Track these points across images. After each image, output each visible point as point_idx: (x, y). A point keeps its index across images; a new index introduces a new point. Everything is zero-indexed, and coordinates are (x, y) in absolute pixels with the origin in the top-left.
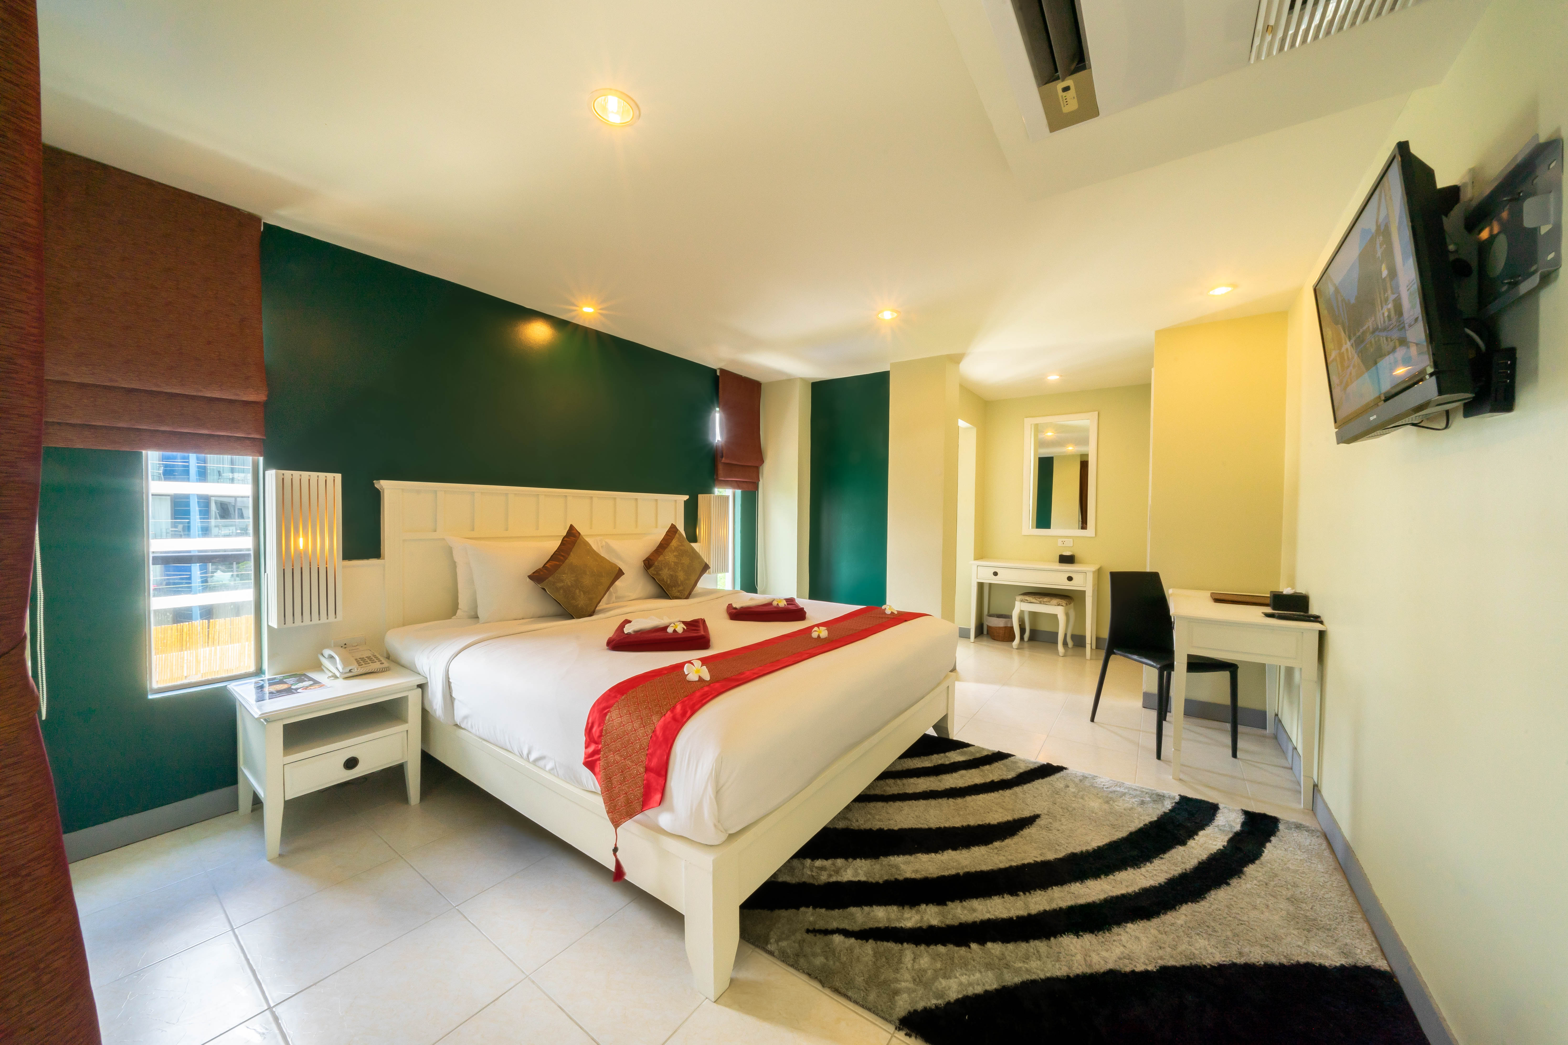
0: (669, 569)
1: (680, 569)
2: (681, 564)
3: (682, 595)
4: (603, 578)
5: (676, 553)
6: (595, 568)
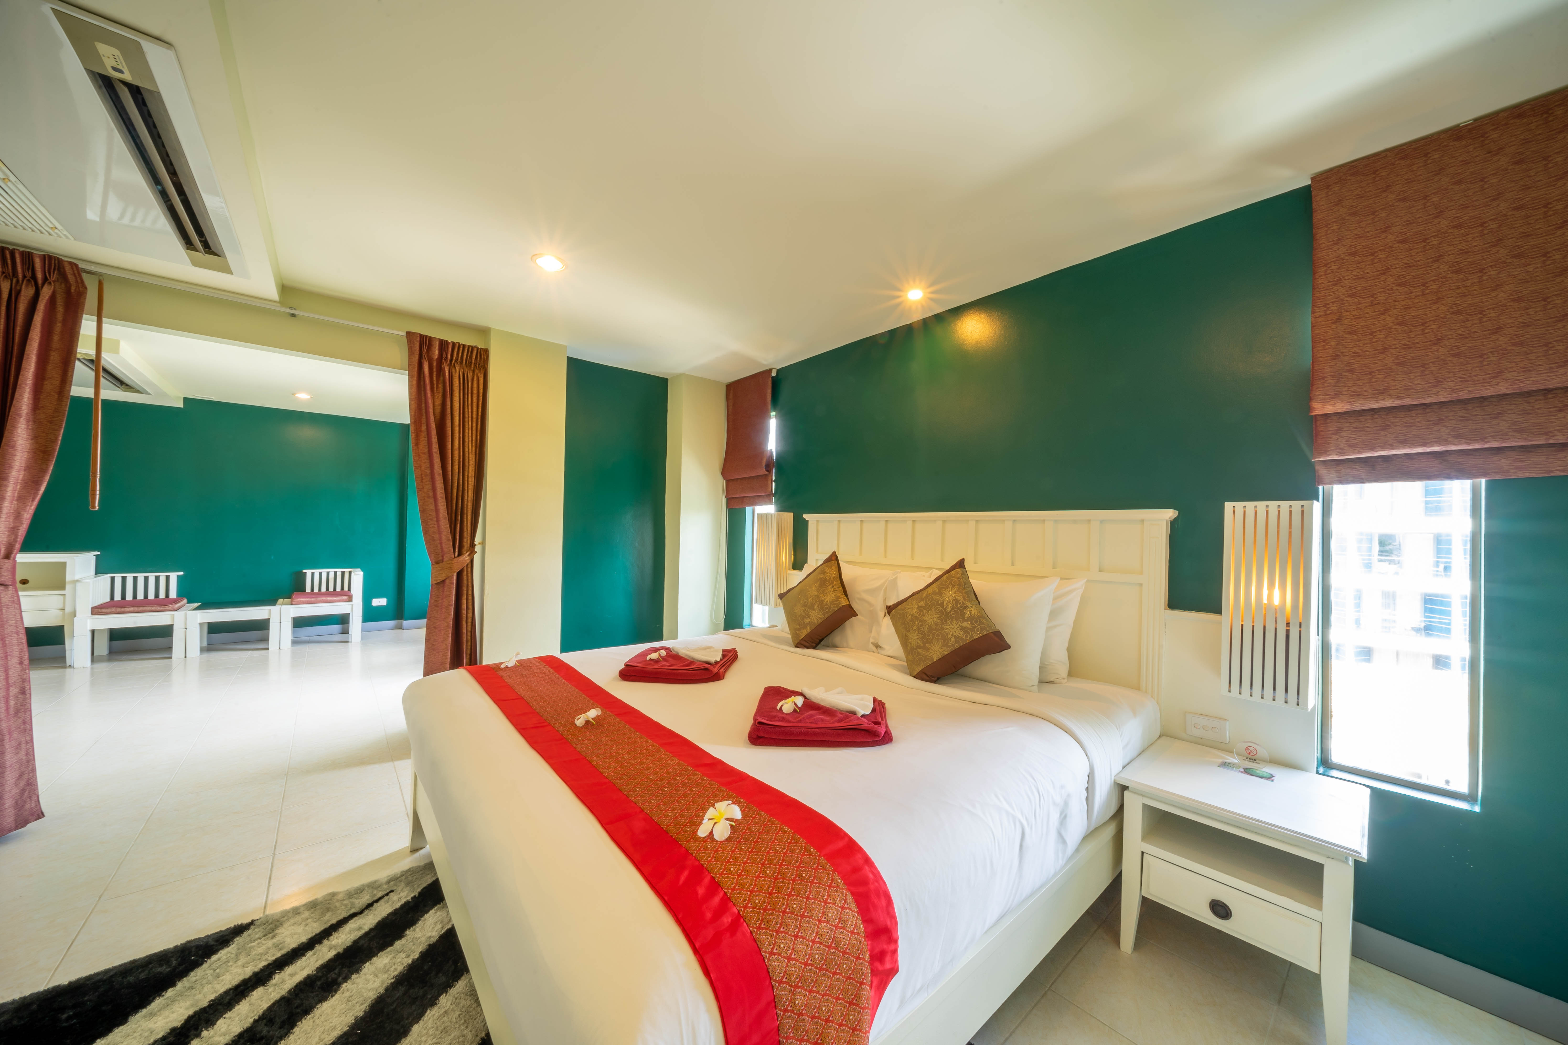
4: (814, 612)
5: (922, 603)
6: (811, 599)
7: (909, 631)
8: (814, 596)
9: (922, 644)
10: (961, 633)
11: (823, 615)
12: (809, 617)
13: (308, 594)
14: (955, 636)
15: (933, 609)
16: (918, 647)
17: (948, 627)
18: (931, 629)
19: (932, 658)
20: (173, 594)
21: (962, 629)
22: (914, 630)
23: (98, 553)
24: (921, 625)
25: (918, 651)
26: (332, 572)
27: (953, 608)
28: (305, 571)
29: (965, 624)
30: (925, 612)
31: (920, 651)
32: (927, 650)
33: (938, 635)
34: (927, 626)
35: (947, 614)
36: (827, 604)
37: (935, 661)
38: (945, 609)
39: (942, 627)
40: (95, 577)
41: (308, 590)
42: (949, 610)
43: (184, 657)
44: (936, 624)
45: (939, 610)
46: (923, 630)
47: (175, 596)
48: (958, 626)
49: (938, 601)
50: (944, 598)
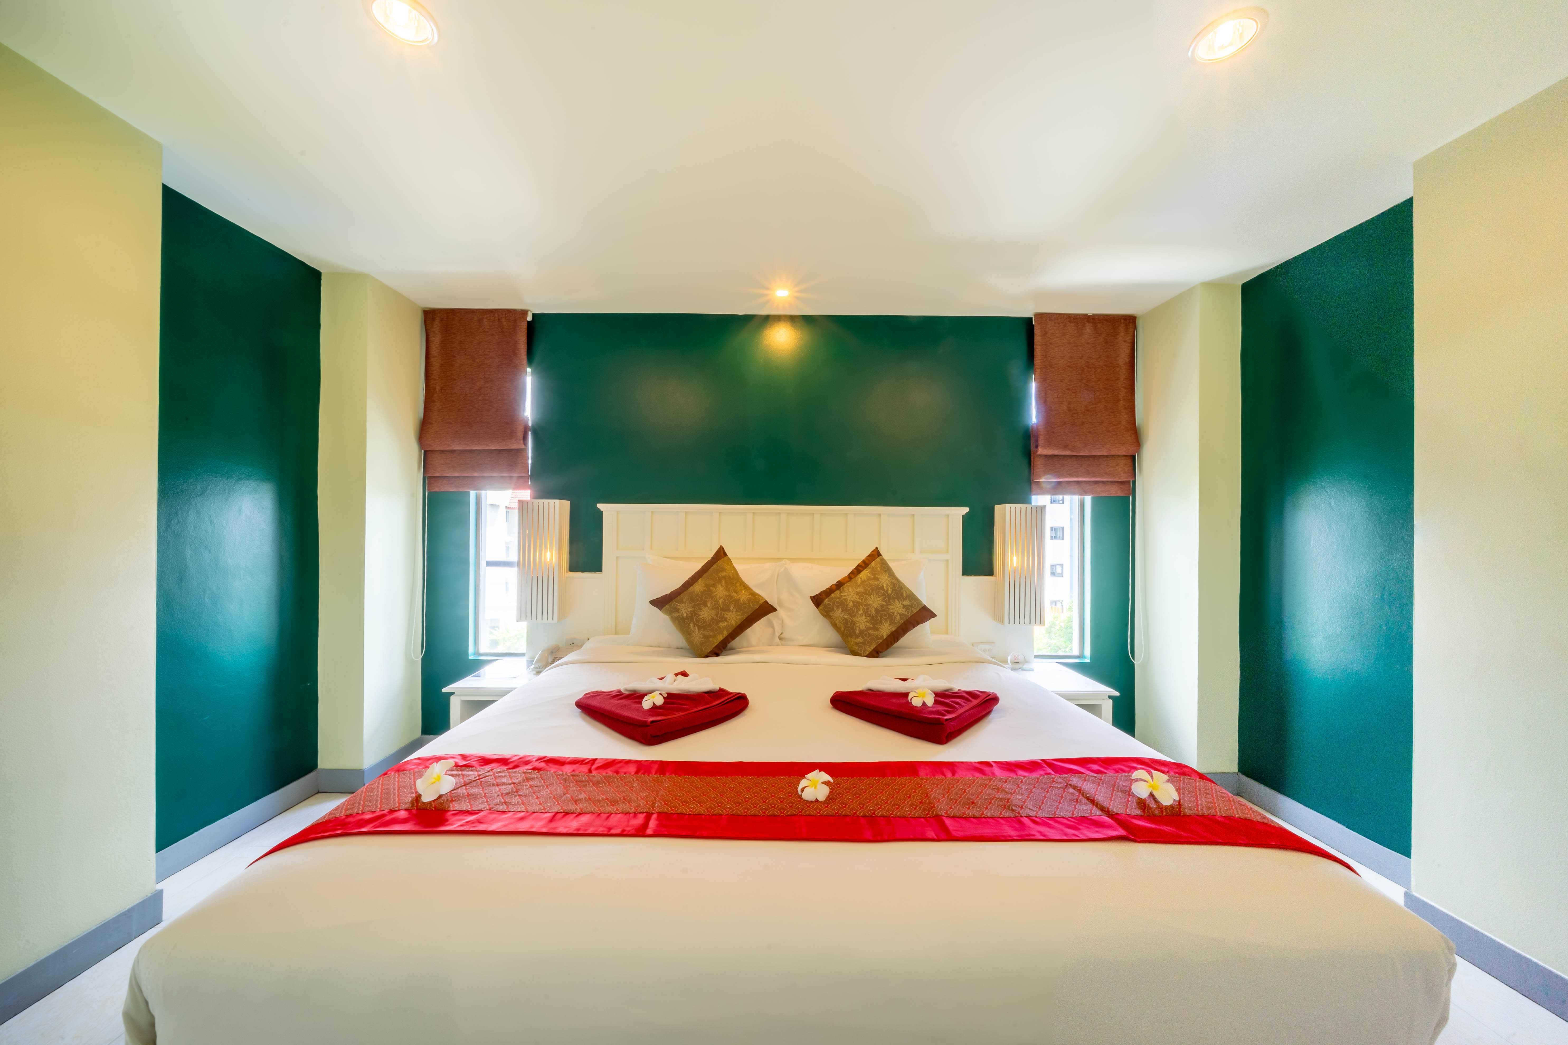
0: (843, 611)
1: (861, 612)
2: (865, 605)
3: (861, 650)
4: (730, 613)
5: (860, 589)
6: (722, 599)
7: (855, 616)
8: (725, 597)
9: (871, 626)
10: (903, 610)
11: (741, 615)
12: (726, 620)
14: (900, 614)
15: (875, 593)
16: (868, 629)
17: (893, 607)
18: (877, 611)
19: (883, 636)
21: (904, 606)
22: (860, 615)
24: (867, 609)
25: (868, 633)
27: (893, 590)
29: (905, 603)
30: (867, 596)
31: (871, 632)
32: (877, 629)
33: (885, 615)
34: (874, 609)
35: (889, 596)
36: (744, 603)
37: (885, 638)
38: (887, 592)
39: (887, 608)
42: (890, 592)
44: (882, 606)
45: (881, 593)
46: (869, 613)
48: (900, 604)
49: (878, 585)
50: (882, 583)
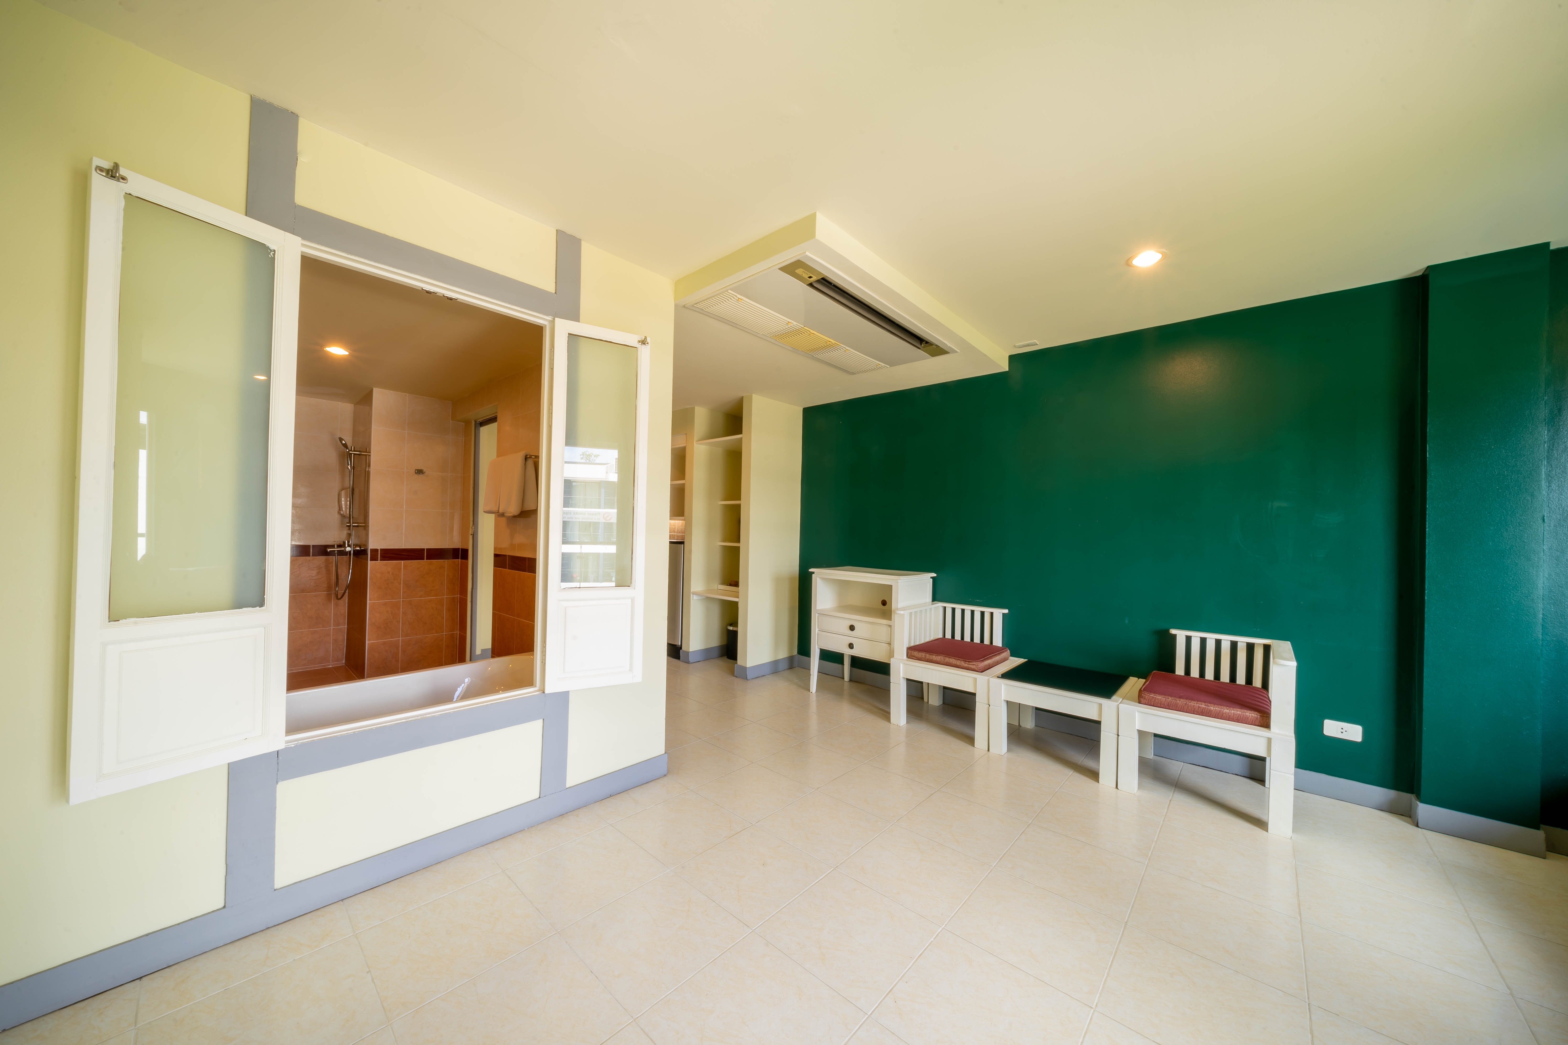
13: (1178, 680)
20: (998, 642)
23: (934, 575)
26: (1226, 640)
28: (1173, 631)
40: (932, 604)
41: (1180, 670)
43: (987, 750)
47: (1000, 645)
